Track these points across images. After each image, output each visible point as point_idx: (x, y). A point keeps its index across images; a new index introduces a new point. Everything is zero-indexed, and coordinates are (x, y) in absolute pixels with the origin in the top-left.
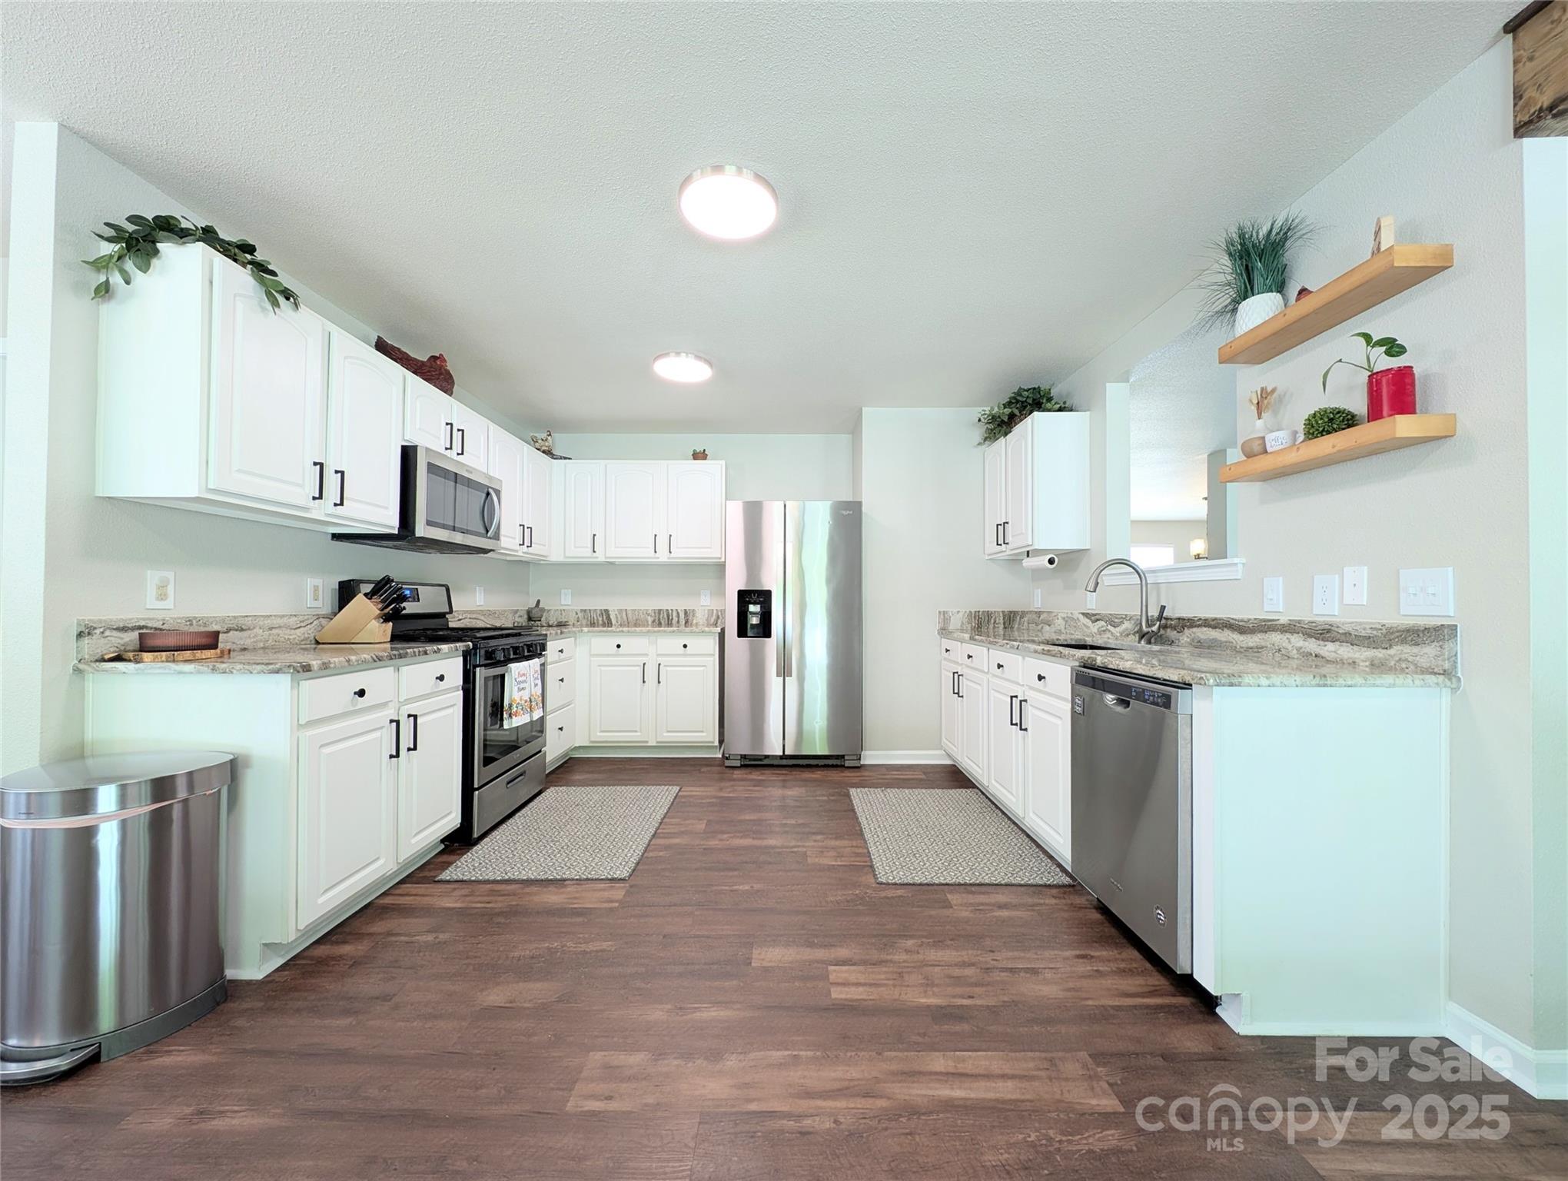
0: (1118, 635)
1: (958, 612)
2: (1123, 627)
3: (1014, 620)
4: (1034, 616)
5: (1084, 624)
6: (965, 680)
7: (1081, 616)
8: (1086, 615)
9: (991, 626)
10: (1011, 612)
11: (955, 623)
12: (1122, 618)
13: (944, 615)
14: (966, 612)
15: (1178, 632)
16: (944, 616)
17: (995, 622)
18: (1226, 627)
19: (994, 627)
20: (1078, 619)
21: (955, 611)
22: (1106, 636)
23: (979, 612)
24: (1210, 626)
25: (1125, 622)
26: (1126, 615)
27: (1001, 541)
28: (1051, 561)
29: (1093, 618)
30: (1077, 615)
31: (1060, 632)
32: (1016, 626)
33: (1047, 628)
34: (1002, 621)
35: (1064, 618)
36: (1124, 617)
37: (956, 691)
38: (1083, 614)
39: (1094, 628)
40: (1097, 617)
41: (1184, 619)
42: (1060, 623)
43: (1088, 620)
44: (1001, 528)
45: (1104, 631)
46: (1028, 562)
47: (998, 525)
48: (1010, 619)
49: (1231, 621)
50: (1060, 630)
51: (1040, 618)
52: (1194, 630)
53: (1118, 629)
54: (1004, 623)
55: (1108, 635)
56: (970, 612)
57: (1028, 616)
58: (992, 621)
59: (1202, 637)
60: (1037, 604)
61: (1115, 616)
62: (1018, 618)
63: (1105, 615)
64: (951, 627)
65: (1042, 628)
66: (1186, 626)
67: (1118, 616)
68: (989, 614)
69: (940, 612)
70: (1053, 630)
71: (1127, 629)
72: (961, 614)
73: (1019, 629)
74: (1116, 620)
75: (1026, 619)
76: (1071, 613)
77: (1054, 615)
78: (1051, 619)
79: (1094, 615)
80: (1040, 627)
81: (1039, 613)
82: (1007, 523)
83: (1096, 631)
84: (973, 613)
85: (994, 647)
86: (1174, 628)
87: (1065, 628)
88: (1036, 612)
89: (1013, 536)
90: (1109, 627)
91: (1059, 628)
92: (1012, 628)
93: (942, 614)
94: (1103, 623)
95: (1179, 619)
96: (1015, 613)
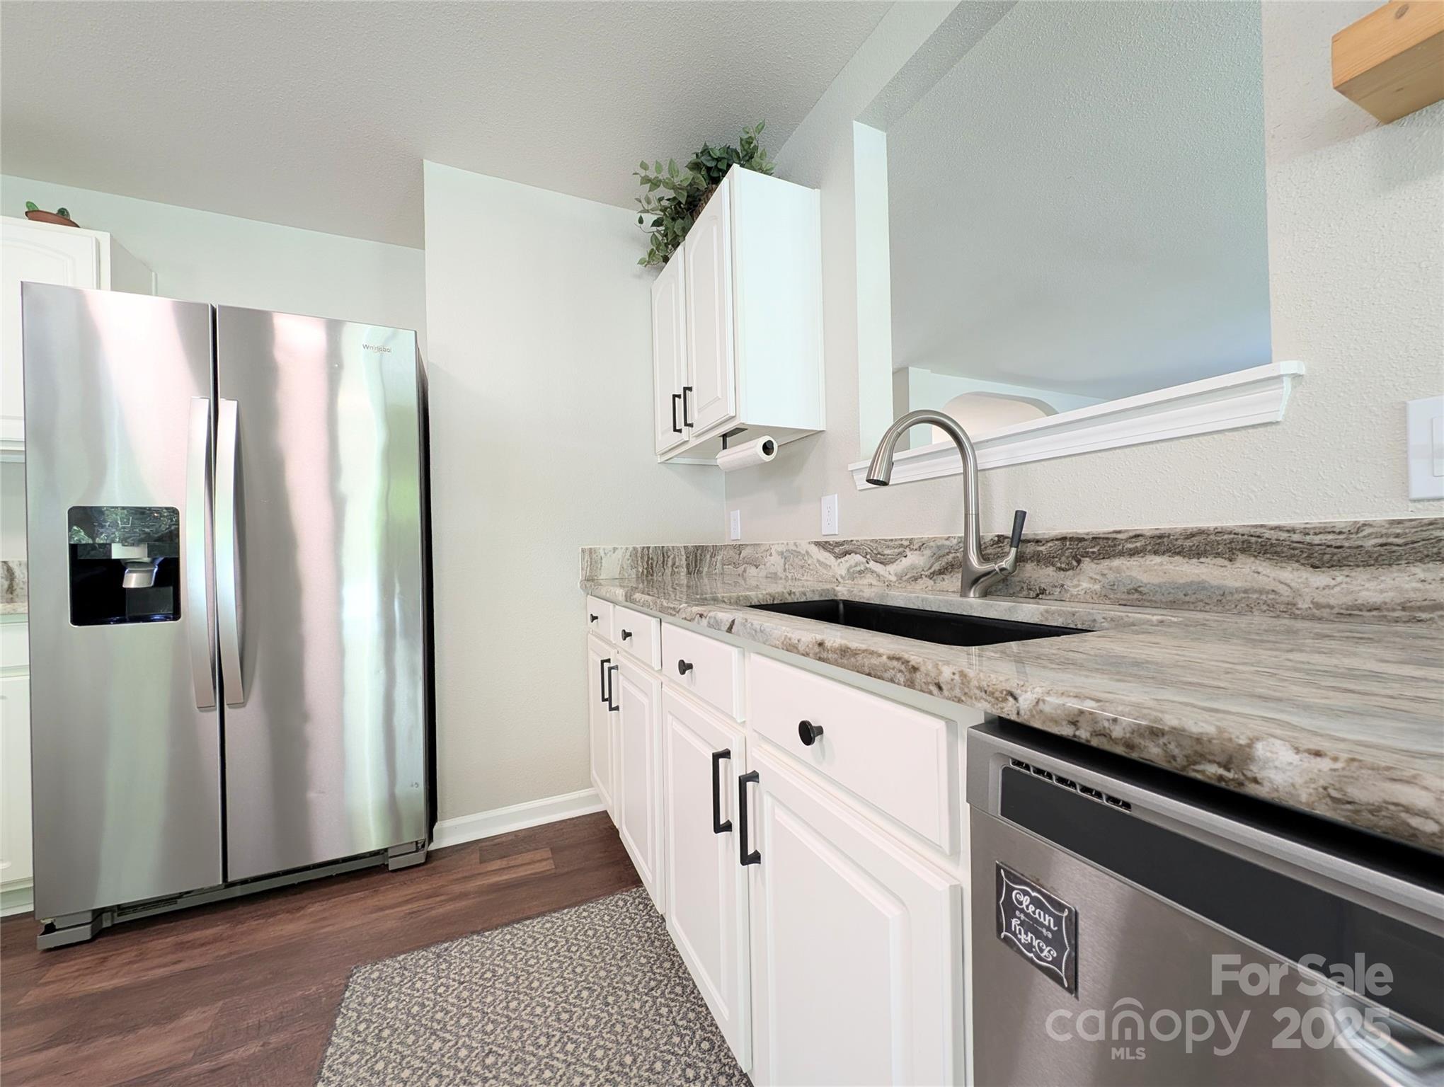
0: (893, 578)
1: (615, 549)
2: (904, 563)
3: (701, 560)
4: (731, 553)
5: (818, 561)
6: (621, 677)
7: (814, 550)
8: (823, 545)
9: (668, 571)
10: (697, 548)
11: (611, 566)
12: (901, 545)
13: (591, 553)
14: (627, 549)
15: (1061, 569)
16: (592, 558)
17: (674, 564)
18: (1243, 551)
19: (673, 573)
20: (807, 552)
21: (611, 547)
22: (865, 581)
23: (648, 548)
24: (1180, 552)
25: (908, 553)
26: (911, 541)
27: (681, 421)
28: (767, 448)
29: (837, 550)
30: (804, 546)
31: (773, 577)
32: (706, 569)
33: (752, 571)
34: (684, 562)
35: (782, 553)
36: (906, 543)
37: (606, 696)
38: (817, 544)
39: (840, 567)
40: (846, 547)
41: (1081, 540)
42: (775, 562)
43: (827, 554)
44: (679, 402)
45: (860, 572)
46: (726, 458)
47: (675, 396)
48: (697, 557)
49: (1267, 534)
50: (776, 574)
51: (742, 555)
52: (1116, 562)
53: (892, 568)
54: (688, 565)
55: (869, 579)
56: (635, 549)
57: (721, 553)
58: (670, 563)
59: (1144, 578)
60: (735, 533)
61: (887, 543)
62: (708, 556)
63: (864, 543)
64: (603, 575)
65: (745, 571)
66: (1086, 555)
67: (892, 544)
68: (664, 553)
69: (583, 551)
70: (763, 573)
71: (913, 567)
72: (619, 553)
73: (709, 574)
74: (887, 552)
75: (719, 558)
76: (795, 544)
77: (763, 548)
78: (759, 555)
79: (838, 544)
80: (741, 569)
81: (739, 548)
82: (690, 389)
83: (844, 572)
84: (640, 550)
85: (671, 619)
86: (1047, 560)
87: (785, 570)
88: (734, 547)
89: (700, 411)
90: (872, 565)
91: (773, 570)
92: (699, 572)
93: (588, 552)
94: (858, 558)
95: (1064, 539)
96: (703, 548)
